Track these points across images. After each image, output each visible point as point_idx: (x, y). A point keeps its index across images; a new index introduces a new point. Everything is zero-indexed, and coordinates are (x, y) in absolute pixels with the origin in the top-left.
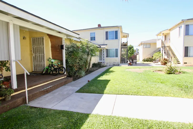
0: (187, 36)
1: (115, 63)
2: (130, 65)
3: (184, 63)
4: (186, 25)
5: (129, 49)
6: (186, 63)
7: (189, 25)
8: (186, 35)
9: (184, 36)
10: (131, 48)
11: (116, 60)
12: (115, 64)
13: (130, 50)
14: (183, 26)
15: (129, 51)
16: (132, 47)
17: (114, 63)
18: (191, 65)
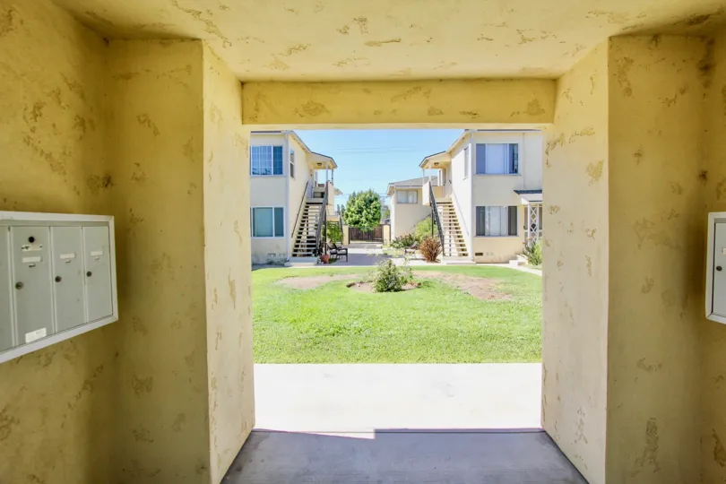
0: (481, 178)
1: (275, 254)
2: (325, 263)
3: (477, 254)
4: (477, 145)
5: (366, 205)
6: (481, 254)
7: (484, 145)
8: (477, 173)
9: (473, 175)
10: (371, 202)
11: (278, 247)
12: (276, 259)
13: (367, 207)
14: (470, 145)
15: (365, 211)
16: (373, 197)
17: (272, 258)
18: (494, 261)
